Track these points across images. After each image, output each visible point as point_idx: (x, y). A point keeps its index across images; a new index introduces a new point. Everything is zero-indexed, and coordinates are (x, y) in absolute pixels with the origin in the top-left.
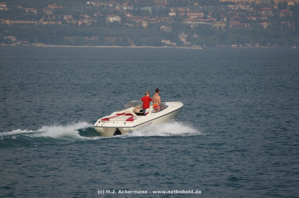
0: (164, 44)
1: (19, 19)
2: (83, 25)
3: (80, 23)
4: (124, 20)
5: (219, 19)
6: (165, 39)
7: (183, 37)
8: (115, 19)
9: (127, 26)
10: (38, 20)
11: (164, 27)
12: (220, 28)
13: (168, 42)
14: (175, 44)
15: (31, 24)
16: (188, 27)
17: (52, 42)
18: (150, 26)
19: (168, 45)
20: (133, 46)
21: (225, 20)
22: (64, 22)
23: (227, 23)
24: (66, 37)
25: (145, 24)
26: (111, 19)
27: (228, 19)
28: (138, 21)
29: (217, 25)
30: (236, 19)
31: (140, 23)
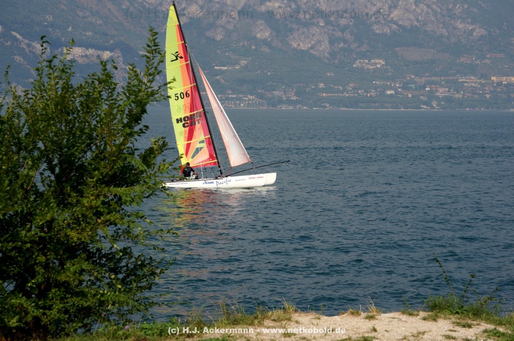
0: (422, 108)
1: (331, 93)
2: (371, 96)
3: (369, 95)
4: (397, 93)
5: (458, 92)
6: (423, 105)
7: (434, 104)
8: (391, 92)
9: (399, 97)
10: (343, 93)
11: (422, 97)
12: (459, 98)
13: (425, 107)
14: (429, 108)
15: (338, 96)
16: (438, 97)
17: (351, 107)
18: (413, 96)
19: (425, 109)
20: (402, 109)
21: (462, 93)
22: (359, 94)
23: (463, 95)
24: (360, 104)
25: (410, 96)
26: (389, 93)
27: (464, 92)
28: (405, 94)
29: (457, 96)
30: (469, 92)
31: (407, 95)
